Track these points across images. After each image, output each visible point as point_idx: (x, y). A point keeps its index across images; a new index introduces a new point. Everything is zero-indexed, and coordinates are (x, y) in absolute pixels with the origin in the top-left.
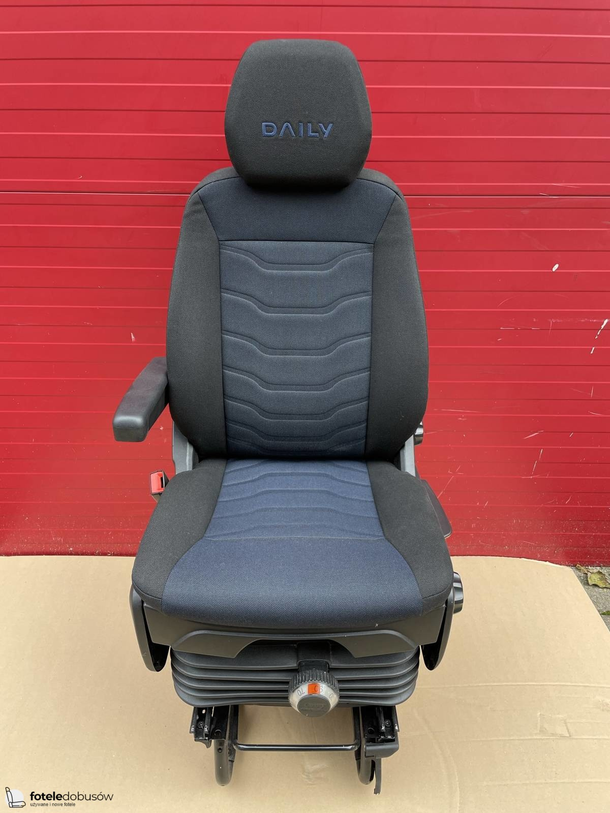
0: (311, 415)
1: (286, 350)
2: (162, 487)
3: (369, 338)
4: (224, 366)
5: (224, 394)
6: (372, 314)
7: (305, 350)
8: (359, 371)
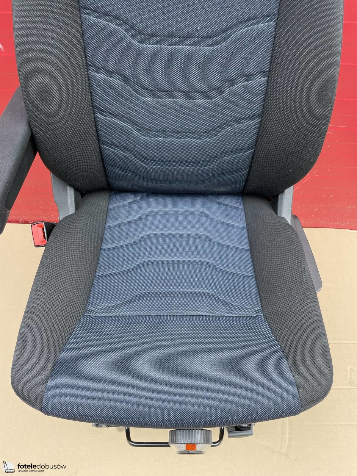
0: (193, 163)
1: (166, 92)
2: (45, 239)
3: (265, 79)
4: (94, 108)
5: (99, 139)
6: (273, 47)
7: (188, 93)
8: (249, 118)
